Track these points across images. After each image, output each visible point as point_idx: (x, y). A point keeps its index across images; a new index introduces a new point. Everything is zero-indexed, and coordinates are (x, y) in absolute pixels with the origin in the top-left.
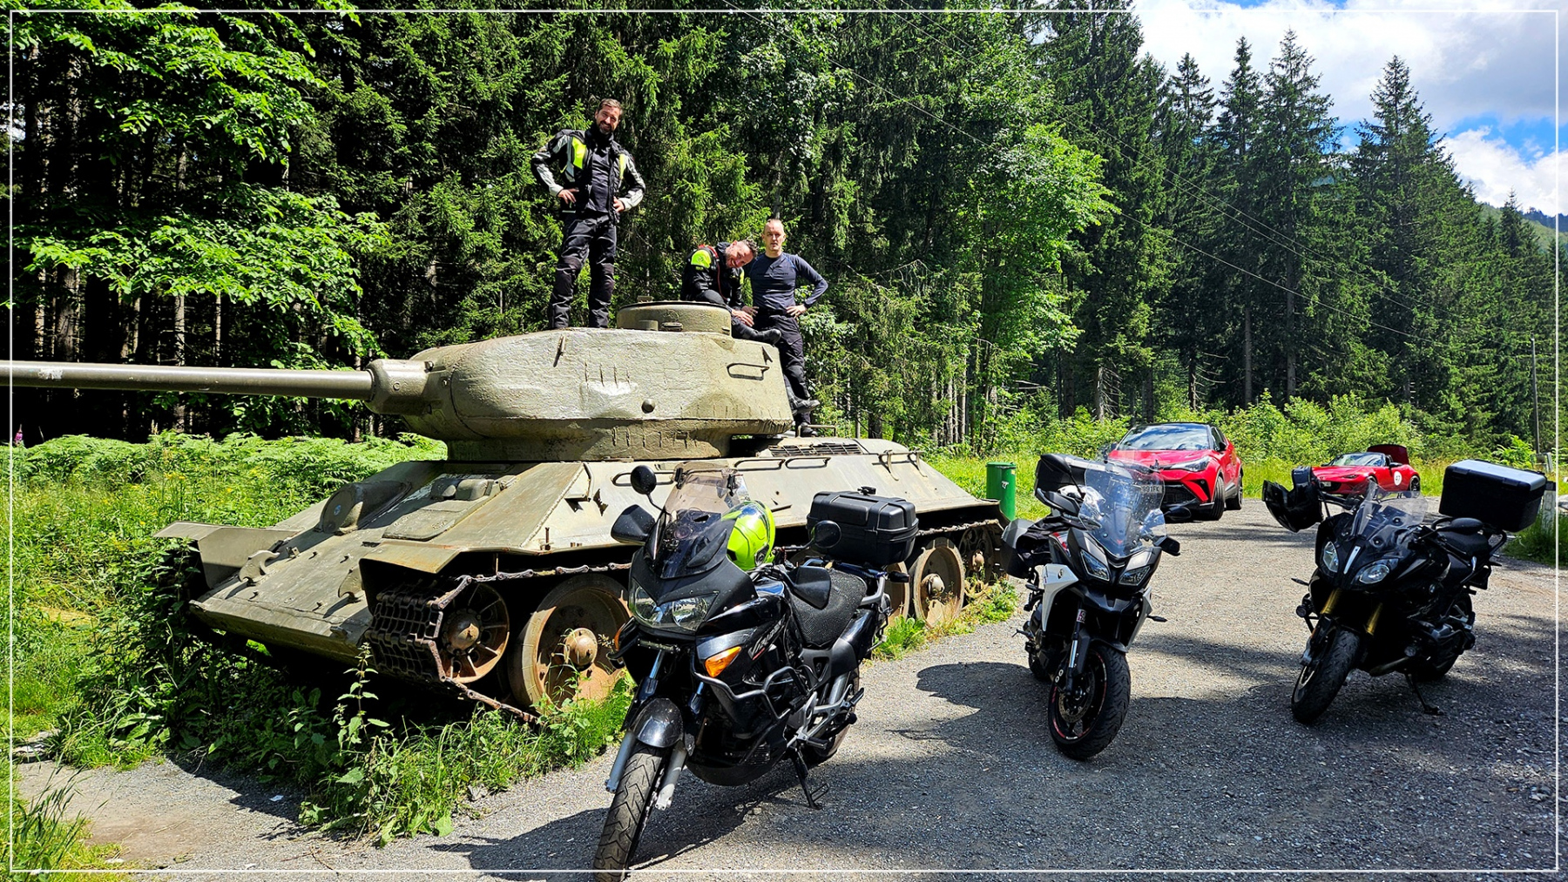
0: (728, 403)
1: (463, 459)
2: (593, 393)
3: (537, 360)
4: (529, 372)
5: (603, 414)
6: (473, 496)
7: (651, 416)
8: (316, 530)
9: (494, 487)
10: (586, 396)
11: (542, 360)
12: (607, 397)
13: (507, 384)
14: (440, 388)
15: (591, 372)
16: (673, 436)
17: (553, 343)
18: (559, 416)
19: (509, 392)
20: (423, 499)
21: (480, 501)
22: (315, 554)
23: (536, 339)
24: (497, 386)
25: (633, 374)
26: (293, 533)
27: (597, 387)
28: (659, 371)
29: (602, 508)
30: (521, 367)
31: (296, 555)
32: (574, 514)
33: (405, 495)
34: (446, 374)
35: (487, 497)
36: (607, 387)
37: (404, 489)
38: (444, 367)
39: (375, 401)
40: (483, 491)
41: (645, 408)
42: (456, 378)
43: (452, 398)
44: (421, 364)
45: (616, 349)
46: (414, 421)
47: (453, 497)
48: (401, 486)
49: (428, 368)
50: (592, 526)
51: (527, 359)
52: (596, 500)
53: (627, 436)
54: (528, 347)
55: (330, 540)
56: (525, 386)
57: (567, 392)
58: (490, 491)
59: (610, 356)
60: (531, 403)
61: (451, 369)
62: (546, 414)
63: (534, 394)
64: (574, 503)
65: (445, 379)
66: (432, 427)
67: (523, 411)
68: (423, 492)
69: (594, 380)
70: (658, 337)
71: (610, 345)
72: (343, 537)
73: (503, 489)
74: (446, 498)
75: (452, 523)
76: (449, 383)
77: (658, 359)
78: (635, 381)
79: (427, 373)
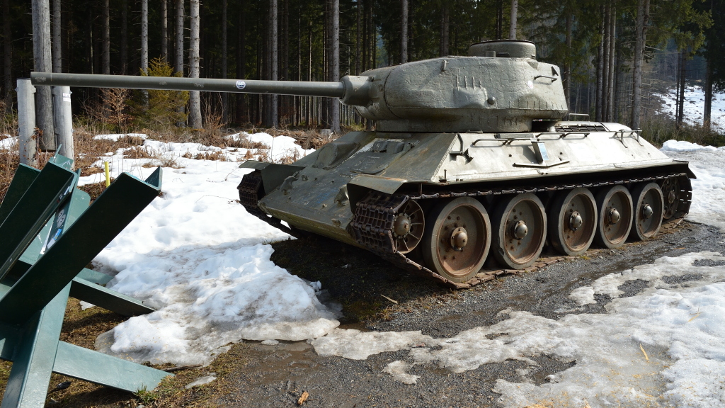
0: (535, 100)
1: (386, 130)
2: (461, 93)
3: (430, 74)
4: (427, 82)
5: (467, 106)
6: (396, 150)
7: (493, 107)
8: (314, 167)
9: (407, 146)
10: (457, 95)
11: (433, 74)
12: (469, 96)
13: (415, 89)
14: (378, 90)
15: (459, 81)
16: (505, 119)
17: (439, 65)
18: (443, 106)
19: (416, 93)
20: (367, 152)
21: (400, 154)
22: (316, 179)
23: (431, 63)
24: (409, 89)
25: (483, 83)
26: (303, 168)
27: (463, 90)
28: (497, 80)
29: (469, 159)
30: (422, 79)
31: (307, 179)
32: (452, 161)
33: (358, 149)
34: (382, 83)
35: (403, 152)
36: (468, 90)
37: (356, 146)
38: (380, 80)
39: (345, 98)
40: (402, 148)
41: (490, 102)
42: (387, 85)
43: (385, 97)
44: (367, 78)
45: (473, 68)
46: (362, 109)
47: (385, 151)
48: (355, 144)
49: (371, 80)
50: (465, 169)
51: (425, 73)
52: (466, 154)
53: (479, 119)
54: (425, 68)
55: (322, 172)
56: (424, 89)
57: (447, 93)
58: (405, 148)
59: (470, 72)
60: (427, 99)
61: (384, 80)
62: (435, 105)
63: (429, 94)
64: (454, 156)
65: (381, 85)
66: (372, 112)
67: (423, 104)
68: (367, 148)
69: (461, 86)
70: (496, 61)
71: (470, 66)
72: (329, 171)
73: (412, 147)
74: (381, 152)
75: (387, 165)
76: (383, 88)
77: (496, 73)
78: (484, 86)
79: (371, 83)
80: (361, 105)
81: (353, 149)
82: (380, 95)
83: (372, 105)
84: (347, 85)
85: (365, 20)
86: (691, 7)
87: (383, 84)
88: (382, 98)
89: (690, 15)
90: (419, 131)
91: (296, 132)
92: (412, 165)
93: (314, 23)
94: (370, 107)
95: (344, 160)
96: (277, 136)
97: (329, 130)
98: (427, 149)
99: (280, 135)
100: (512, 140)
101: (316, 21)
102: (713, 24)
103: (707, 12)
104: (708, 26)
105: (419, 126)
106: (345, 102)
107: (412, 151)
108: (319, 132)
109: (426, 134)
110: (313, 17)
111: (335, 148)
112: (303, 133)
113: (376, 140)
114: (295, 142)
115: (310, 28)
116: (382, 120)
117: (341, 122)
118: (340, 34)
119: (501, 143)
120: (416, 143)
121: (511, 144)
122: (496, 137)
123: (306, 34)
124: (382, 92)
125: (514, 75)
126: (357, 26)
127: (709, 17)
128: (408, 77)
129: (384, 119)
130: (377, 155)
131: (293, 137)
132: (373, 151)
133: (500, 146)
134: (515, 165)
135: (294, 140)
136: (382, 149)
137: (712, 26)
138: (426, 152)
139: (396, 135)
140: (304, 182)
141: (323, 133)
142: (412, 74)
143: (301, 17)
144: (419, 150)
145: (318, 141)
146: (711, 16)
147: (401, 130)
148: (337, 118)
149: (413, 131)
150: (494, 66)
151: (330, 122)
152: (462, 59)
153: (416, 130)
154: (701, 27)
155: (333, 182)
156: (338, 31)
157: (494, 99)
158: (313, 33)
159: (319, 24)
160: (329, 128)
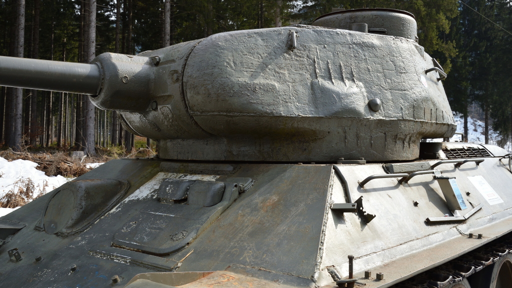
0: (432, 107)
1: (180, 157)
2: (325, 91)
3: (269, 54)
4: (263, 67)
5: (337, 113)
6: (208, 200)
7: (378, 116)
8: (37, 229)
9: (232, 191)
10: (318, 94)
11: (274, 55)
12: (338, 94)
13: (244, 78)
14: (169, 81)
15: (320, 69)
16: (396, 138)
17: (284, 38)
18: (296, 113)
19: (245, 86)
20: (146, 200)
21: (219, 208)
22: (38, 260)
23: (268, 34)
24: (233, 79)
25: (358, 73)
26: (15, 232)
27: (327, 84)
28: (378, 71)
29: (366, 219)
30: (256, 61)
31: (18, 259)
32: (340, 226)
33: (126, 194)
34: (178, 66)
35: (225, 203)
36: (337, 86)
37: (123, 187)
38: (173, 61)
39: (102, 96)
40: (220, 196)
41: (372, 107)
42: (188, 70)
43: (183, 93)
44: (146, 59)
45: (339, 48)
46: (134, 118)
47: (184, 200)
48: (120, 184)
49: (155, 63)
50: (364, 241)
51: (261, 52)
52: (358, 208)
53: (358, 137)
54: (260, 41)
55: (53, 243)
56: (260, 80)
57: (301, 89)
58: (227, 195)
59: (336, 54)
60: (267, 98)
61: (182, 62)
62: (282, 111)
63: (271, 89)
64: (339, 213)
65: (176, 72)
66: (155, 125)
67: (260, 107)
68: (143, 192)
69: (323, 77)
70: (373, 39)
71: (335, 44)
72: (66, 240)
73: (241, 192)
74: (176, 202)
75: (193, 235)
76: (179, 77)
77: (376, 59)
78: (360, 80)
79: (155, 68)
80: (133, 110)
81: (115, 194)
82: (173, 89)
83: (156, 109)
84: (107, 69)
85: (124, 37)
86: (437, 37)
87: (180, 69)
88: (177, 96)
89: (437, 44)
90: (246, 159)
91: (39, 155)
92: (252, 234)
93: (69, 40)
94: (152, 114)
95: (99, 217)
96: (14, 159)
97: (82, 153)
98: (275, 198)
99: (18, 158)
100: (412, 174)
101: (71, 37)
102: (457, 54)
103: (452, 42)
104: (453, 55)
105: (246, 150)
106: (103, 104)
107: (244, 202)
108: (70, 155)
109: (263, 166)
110: (67, 33)
111: (82, 193)
112: (48, 157)
113: (161, 176)
114: (37, 168)
115: (64, 44)
116: (172, 138)
117: (97, 144)
118: (96, 48)
119: (395, 181)
120: (247, 184)
121: (410, 182)
122: (388, 170)
123: (60, 51)
124: (178, 85)
125: (402, 64)
126: (115, 45)
127: (454, 47)
128: (229, 57)
129: (178, 138)
130: (169, 210)
131: (34, 160)
132: (158, 200)
133: (396, 187)
134: (428, 223)
135: (36, 165)
136: (179, 195)
137: (457, 55)
138: (275, 206)
139: (202, 167)
140: (12, 266)
141: (74, 156)
142: (236, 50)
143: (55, 33)
144: (257, 199)
145: (66, 166)
146: (455, 46)
147: (210, 157)
148: (91, 139)
149: (236, 159)
150: (371, 47)
151: (84, 144)
152: (320, 31)
153: (240, 159)
154: (447, 55)
155: (73, 269)
156: (94, 44)
157: (379, 101)
158: (67, 49)
159: (74, 41)
160: (83, 150)
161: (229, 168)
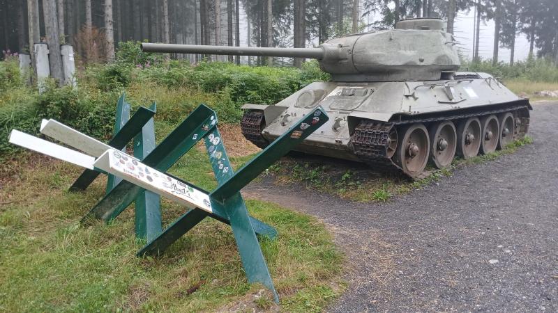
0: (446, 58)
2: (403, 55)
4: (381, 47)
6: (362, 94)
7: (423, 64)
9: (369, 91)
10: (400, 56)
11: (385, 42)
13: (374, 52)
14: (347, 54)
15: (402, 47)
16: (429, 72)
17: (388, 36)
18: (392, 64)
19: (375, 55)
20: (336, 96)
23: (383, 34)
24: (371, 53)
25: (416, 47)
26: (287, 108)
28: (424, 46)
29: (416, 99)
30: (378, 45)
31: (295, 115)
32: (407, 100)
33: (327, 94)
35: (368, 95)
36: (407, 52)
37: (325, 92)
38: (349, 46)
40: (366, 93)
41: (421, 60)
42: (355, 50)
43: (352, 58)
44: (337, 45)
45: (409, 37)
47: (353, 95)
49: (340, 46)
51: (380, 42)
52: (413, 96)
53: (414, 71)
54: (380, 37)
57: (394, 55)
59: (408, 40)
60: (383, 59)
61: (352, 46)
62: (388, 64)
63: (383, 56)
64: (407, 97)
65: (349, 50)
67: (380, 62)
68: (334, 93)
70: (423, 32)
73: (373, 92)
76: (351, 52)
77: (423, 41)
78: (416, 50)
81: (323, 94)
90: (373, 80)
95: (320, 102)
109: (378, 83)
111: (313, 94)
119: (428, 88)
120: (375, 89)
121: (434, 88)
122: (425, 84)
124: (351, 55)
128: (369, 45)
130: (347, 98)
132: (341, 95)
134: (440, 102)
136: (351, 93)
149: (369, 81)
150: (422, 36)
152: (402, 32)
157: (423, 58)
161: (367, 84)
